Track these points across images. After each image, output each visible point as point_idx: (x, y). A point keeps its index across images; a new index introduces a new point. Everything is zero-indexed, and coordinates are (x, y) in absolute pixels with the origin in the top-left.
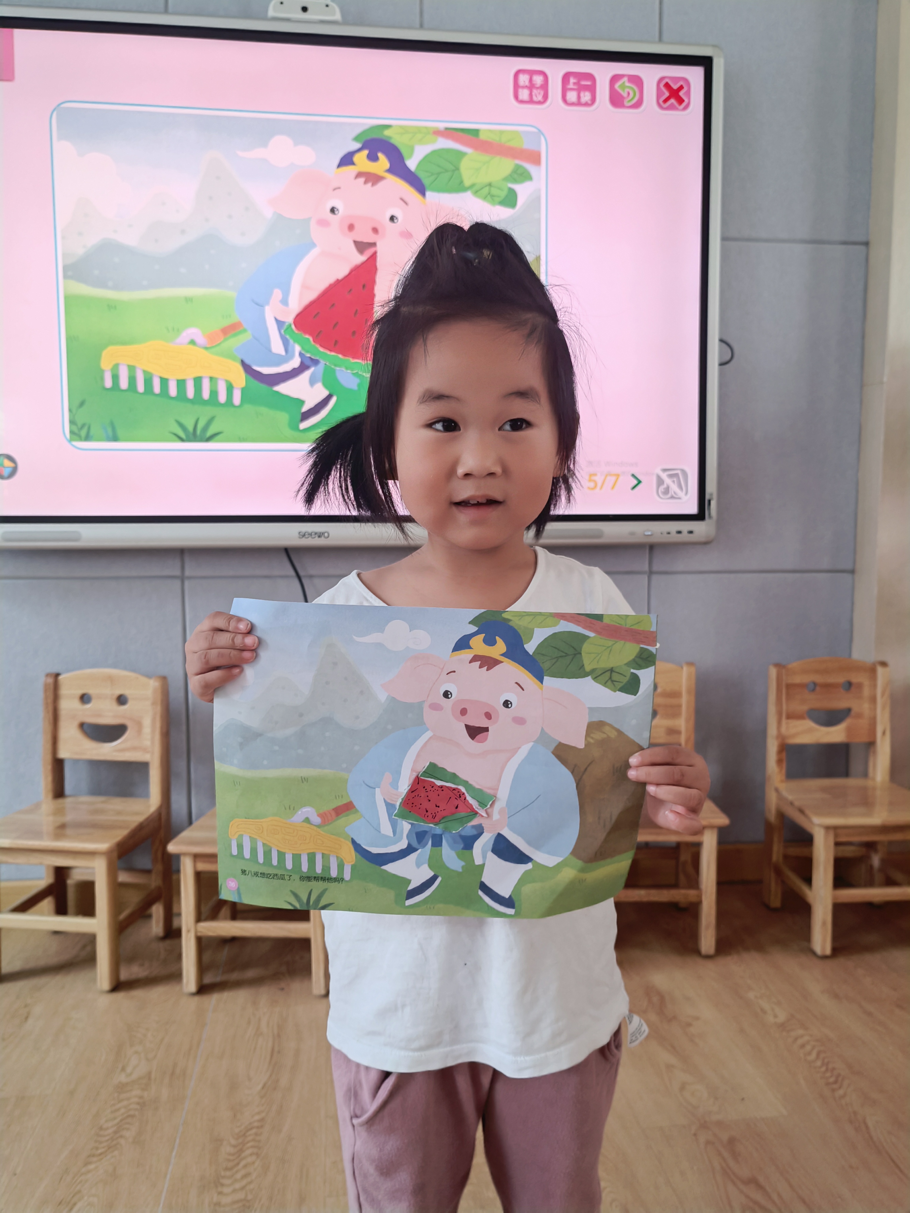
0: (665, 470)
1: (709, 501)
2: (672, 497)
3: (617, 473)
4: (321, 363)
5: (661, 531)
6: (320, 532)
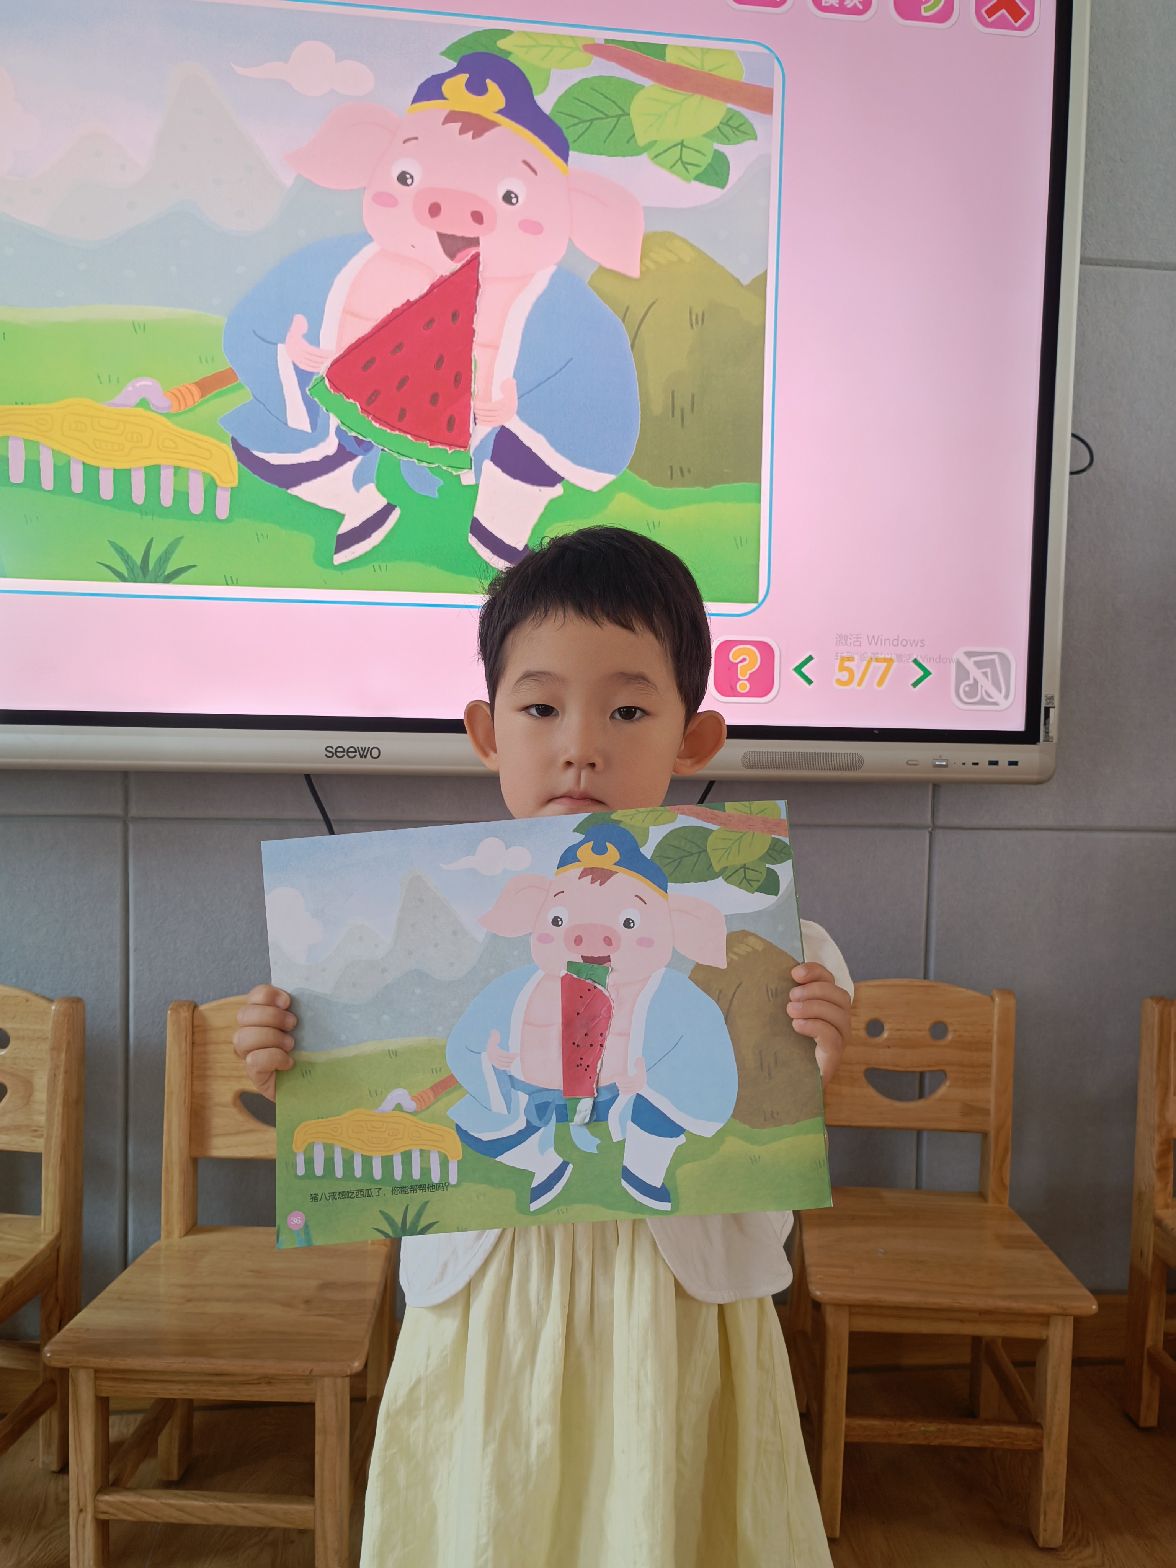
0: (969, 654)
1: (1047, 710)
2: (982, 702)
3: (887, 656)
4: (375, 449)
5: (964, 762)
6: (363, 748)
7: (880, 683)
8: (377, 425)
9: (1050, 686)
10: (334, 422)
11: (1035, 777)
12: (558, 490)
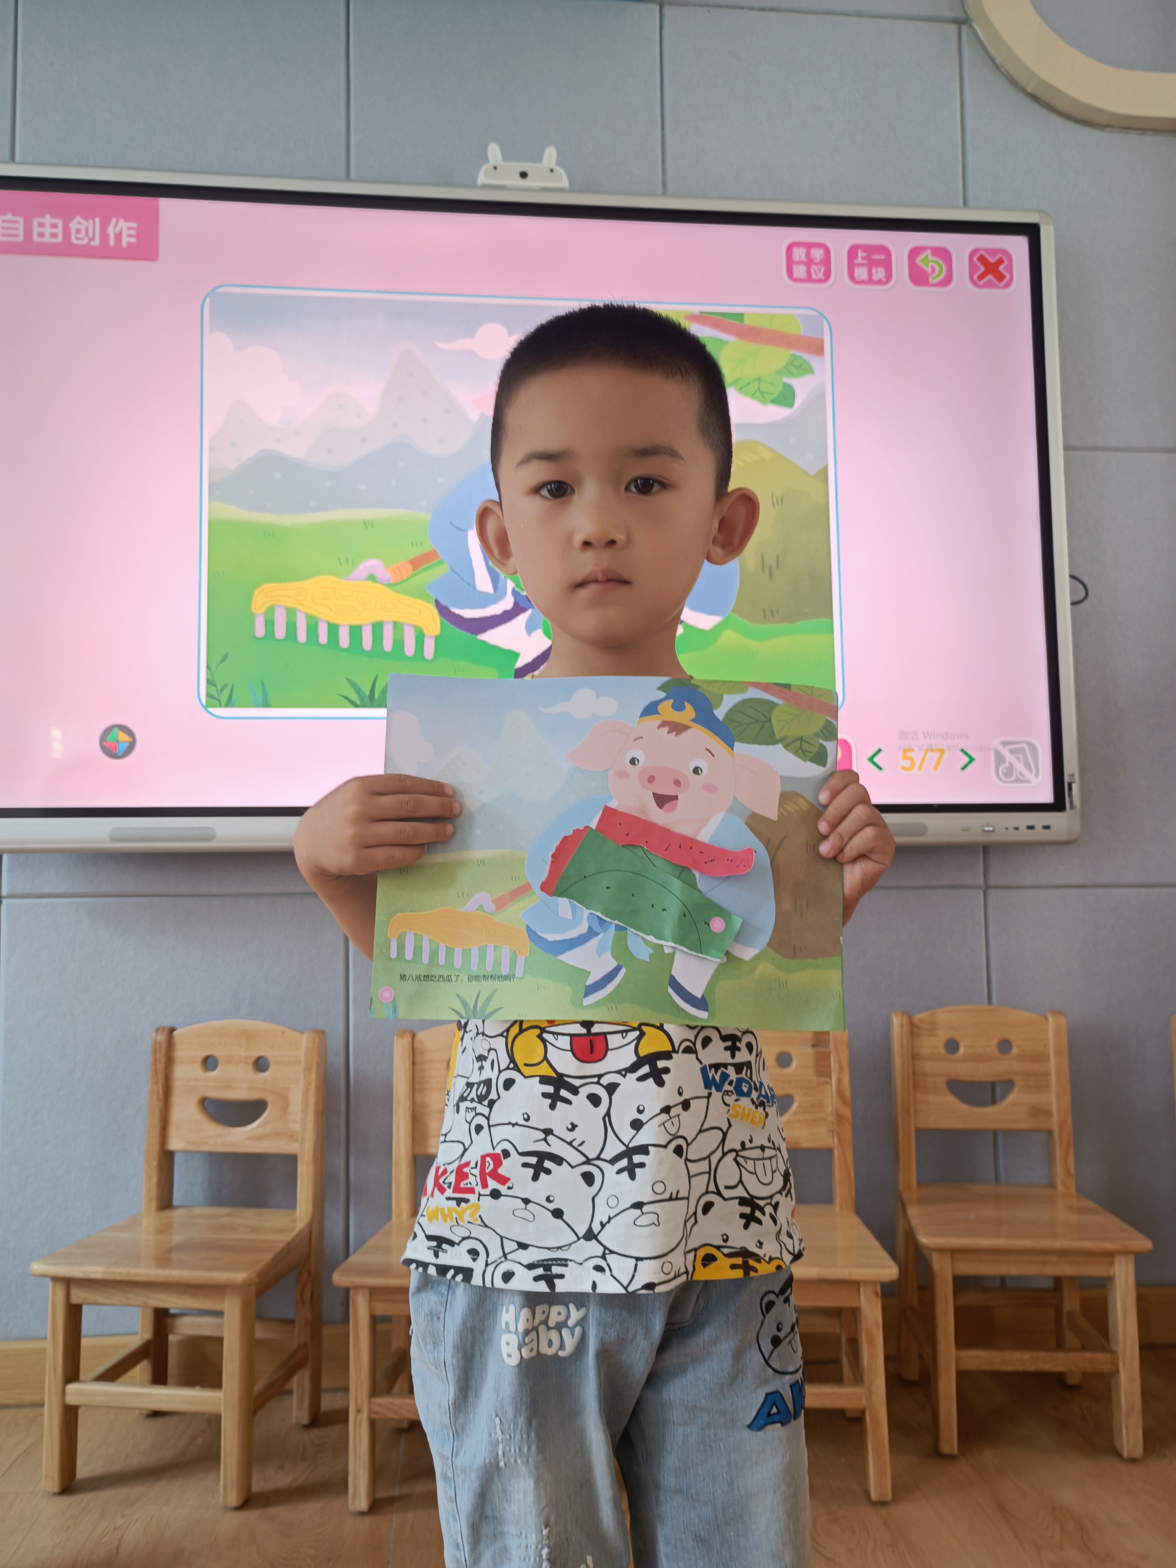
0: (1005, 744)
1: (1070, 785)
2: (1018, 780)
12: (679, 630)
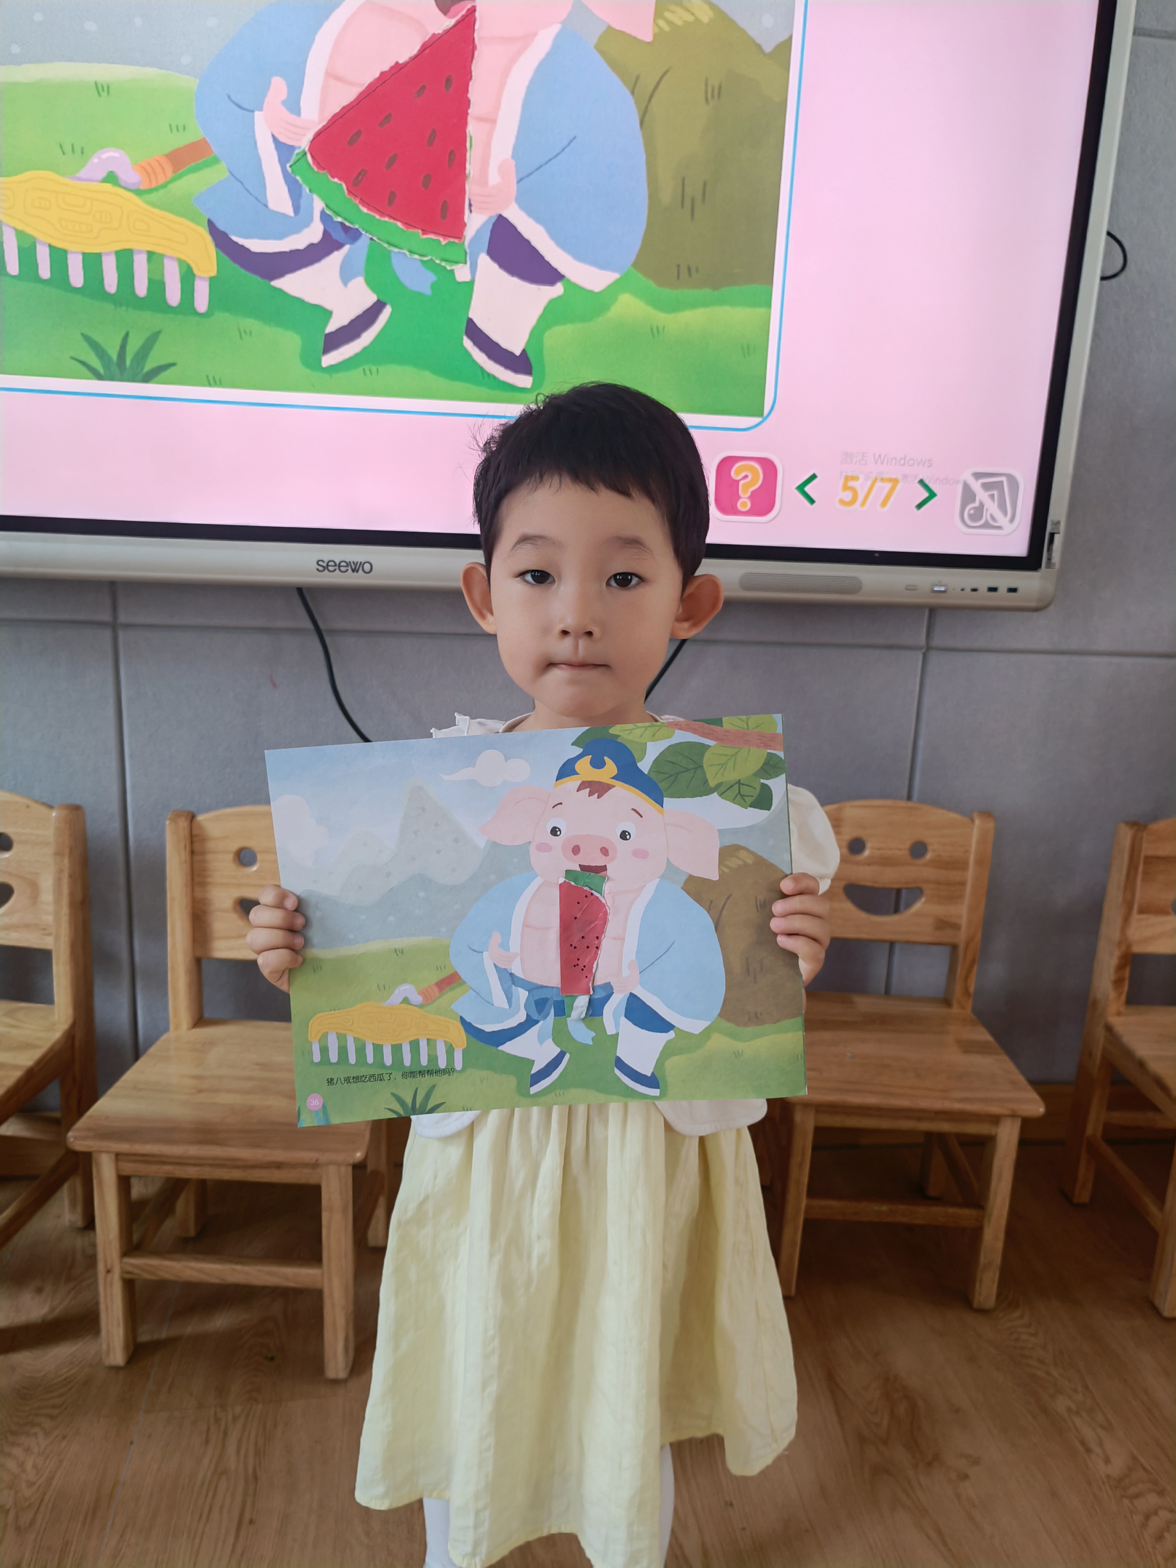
0: (977, 476)
1: (1052, 535)
2: (987, 525)
3: (893, 476)
4: (363, 238)
5: (963, 587)
6: (355, 563)
7: (884, 503)
8: (365, 210)
9: (1058, 510)
10: (318, 205)
11: (1033, 604)
12: (558, 289)
